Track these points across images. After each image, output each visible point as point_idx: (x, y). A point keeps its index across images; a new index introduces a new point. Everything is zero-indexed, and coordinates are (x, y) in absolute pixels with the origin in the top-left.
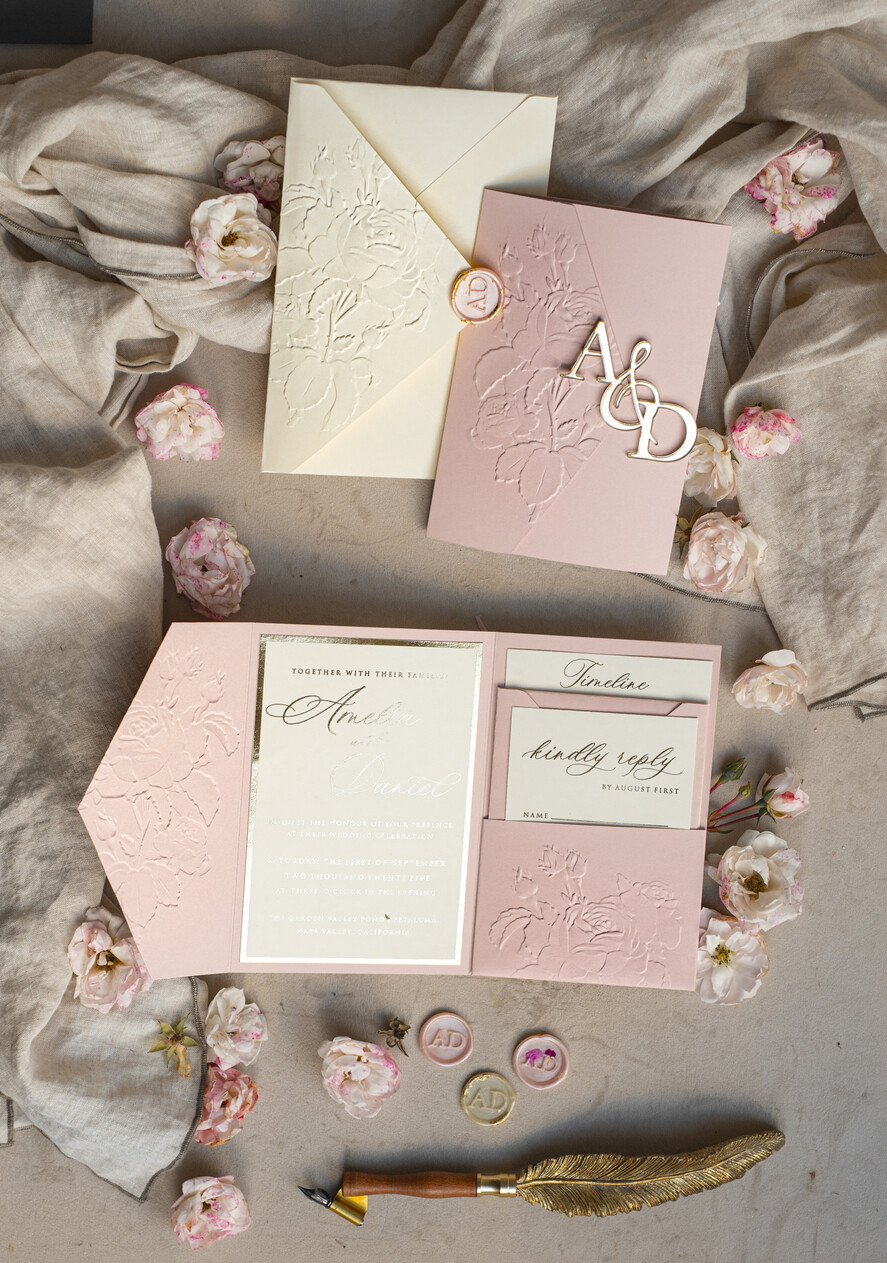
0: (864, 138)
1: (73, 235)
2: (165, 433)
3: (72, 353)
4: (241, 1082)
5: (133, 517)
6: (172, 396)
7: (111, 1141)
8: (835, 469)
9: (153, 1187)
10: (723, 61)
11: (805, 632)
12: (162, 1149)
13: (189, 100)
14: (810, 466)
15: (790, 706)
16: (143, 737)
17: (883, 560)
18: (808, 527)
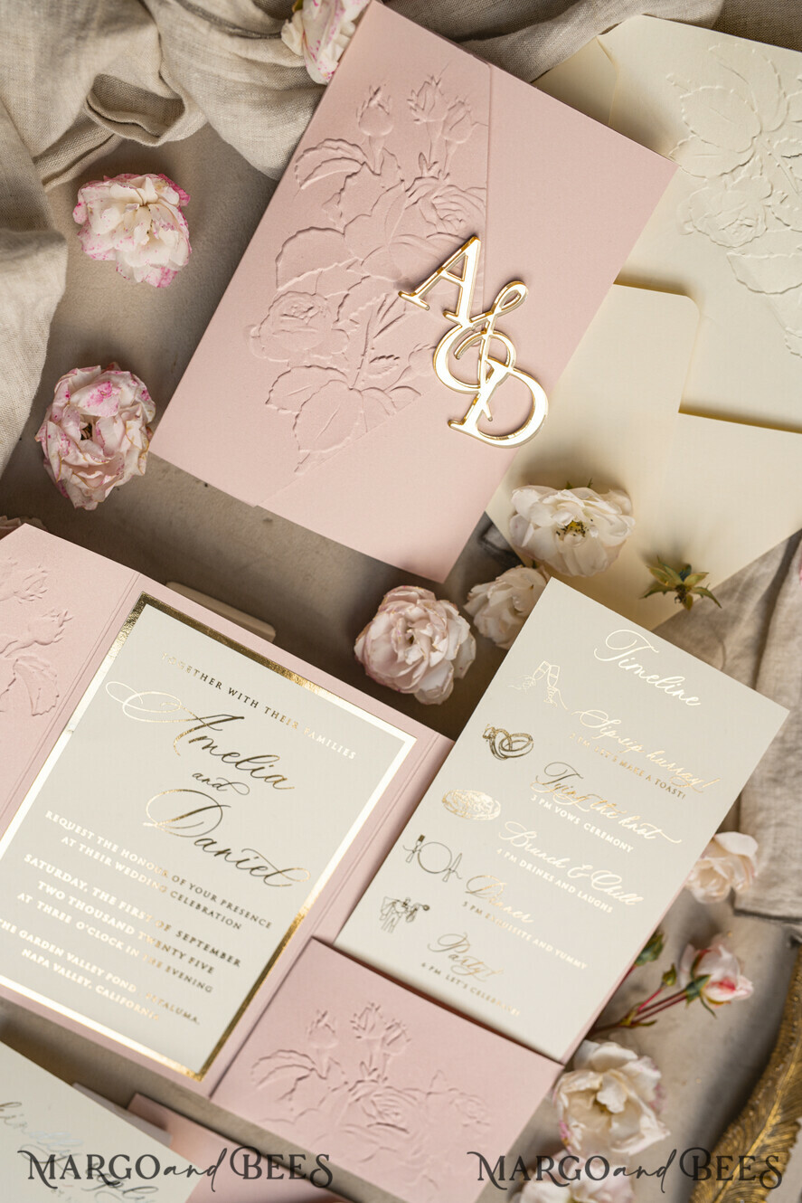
2: (112, 227)
3: (30, 61)
5: (17, 326)
6: (141, 185)
11: (780, 824)
15: (716, 898)
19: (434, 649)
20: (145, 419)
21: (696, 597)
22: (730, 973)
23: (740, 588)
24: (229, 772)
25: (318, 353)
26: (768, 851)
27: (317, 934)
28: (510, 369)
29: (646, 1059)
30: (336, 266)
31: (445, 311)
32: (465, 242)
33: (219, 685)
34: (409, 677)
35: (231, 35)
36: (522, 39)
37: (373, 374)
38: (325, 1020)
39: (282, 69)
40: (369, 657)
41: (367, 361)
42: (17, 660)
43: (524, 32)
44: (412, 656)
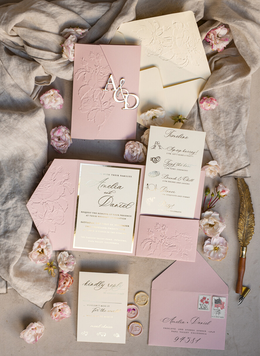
0: (236, 25)
1: (22, 48)
2: (48, 102)
3: (23, 80)
4: (69, 277)
5: (39, 126)
6: (50, 92)
7: (34, 294)
8: (228, 113)
9: (45, 305)
10: (198, 4)
11: (220, 156)
12: (48, 296)
13: (55, 12)
14: (221, 112)
15: (215, 176)
16: (45, 188)
17: (241, 138)
18: (221, 129)
19: (138, 151)
20: (68, 133)
21: (184, 121)
22: (223, 189)
23: (192, 115)
24: (111, 190)
25: (93, 107)
26: (220, 163)
27: (141, 214)
28: (128, 94)
29: (215, 212)
30: (89, 91)
31: (112, 90)
32: (110, 76)
33: (101, 174)
34: (136, 158)
35: (54, 61)
36: (104, 37)
37: (104, 106)
38: (150, 230)
39: (65, 62)
41: (102, 105)
42: (64, 185)
43: (104, 36)
44: (135, 154)
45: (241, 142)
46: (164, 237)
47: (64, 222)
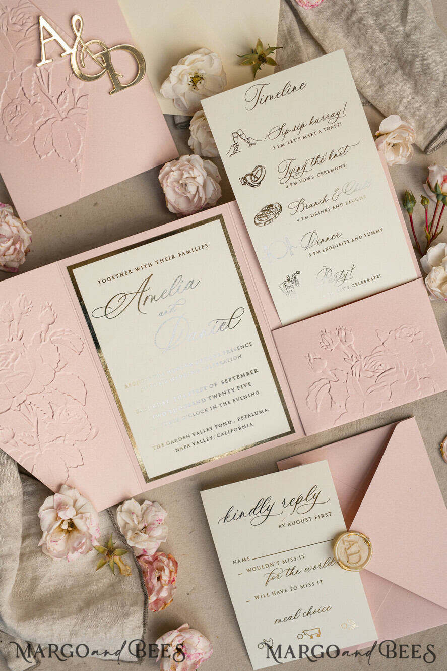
11: (401, 100)
16: (7, 366)
17: (429, 28)
18: (370, 32)
19: (194, 178)
20: (9, 212)
21: (273, 56)
22: (443, 173)
23: (288, 36)
25: (37, 120)
26: (409, 116)
27: (272, 328)
28: (108, 50)
30: (8, 83)
31: (61, 54)
32: (38, 23)
33: (130, 272)
34: (200, 199)
37: (63, 105)
38: (312, 357)
40: (179, 208)
41: (56, 104)
42: (50, 339)
44: (192, 189)
45: (434, 38)
46: (355, 359)
47: (94, 430)
